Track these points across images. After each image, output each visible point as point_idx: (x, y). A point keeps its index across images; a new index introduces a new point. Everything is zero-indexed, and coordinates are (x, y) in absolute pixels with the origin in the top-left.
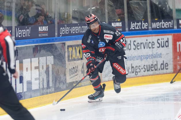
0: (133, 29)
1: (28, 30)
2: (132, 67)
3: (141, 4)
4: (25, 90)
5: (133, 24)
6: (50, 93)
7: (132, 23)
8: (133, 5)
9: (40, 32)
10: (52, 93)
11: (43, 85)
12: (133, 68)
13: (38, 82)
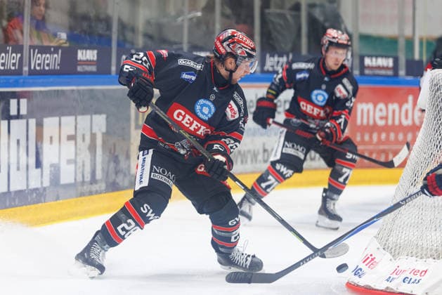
0: (271, 69)
1: (56, 55)
2: (265, 151)
3: (289, 17)
4: (46, 183)
5: (272, 59)
6: (97, 192)
7: (268, 56)
8: (272, 19)
9: (80, 61)
10: (101, 193)
11: (83, 177)
12: (266, 154)
13: (72, 167)
